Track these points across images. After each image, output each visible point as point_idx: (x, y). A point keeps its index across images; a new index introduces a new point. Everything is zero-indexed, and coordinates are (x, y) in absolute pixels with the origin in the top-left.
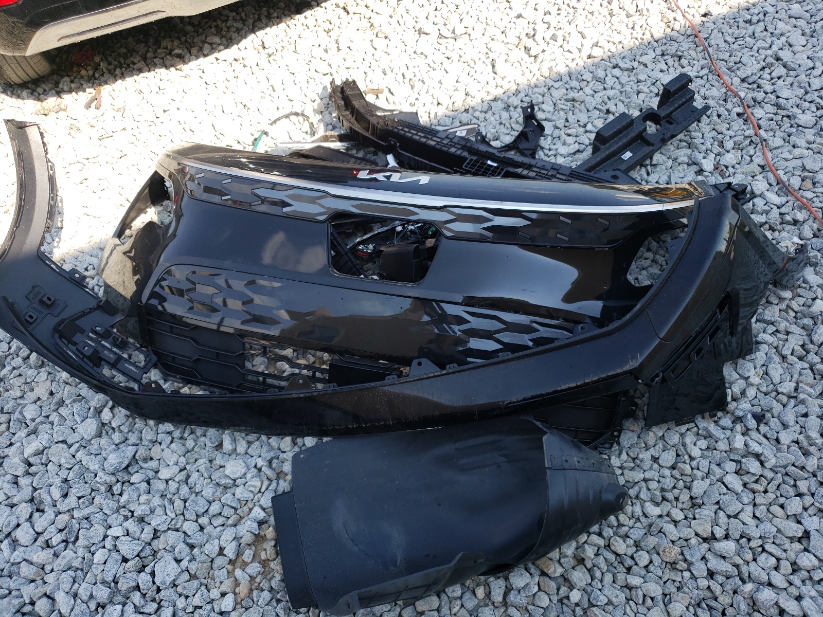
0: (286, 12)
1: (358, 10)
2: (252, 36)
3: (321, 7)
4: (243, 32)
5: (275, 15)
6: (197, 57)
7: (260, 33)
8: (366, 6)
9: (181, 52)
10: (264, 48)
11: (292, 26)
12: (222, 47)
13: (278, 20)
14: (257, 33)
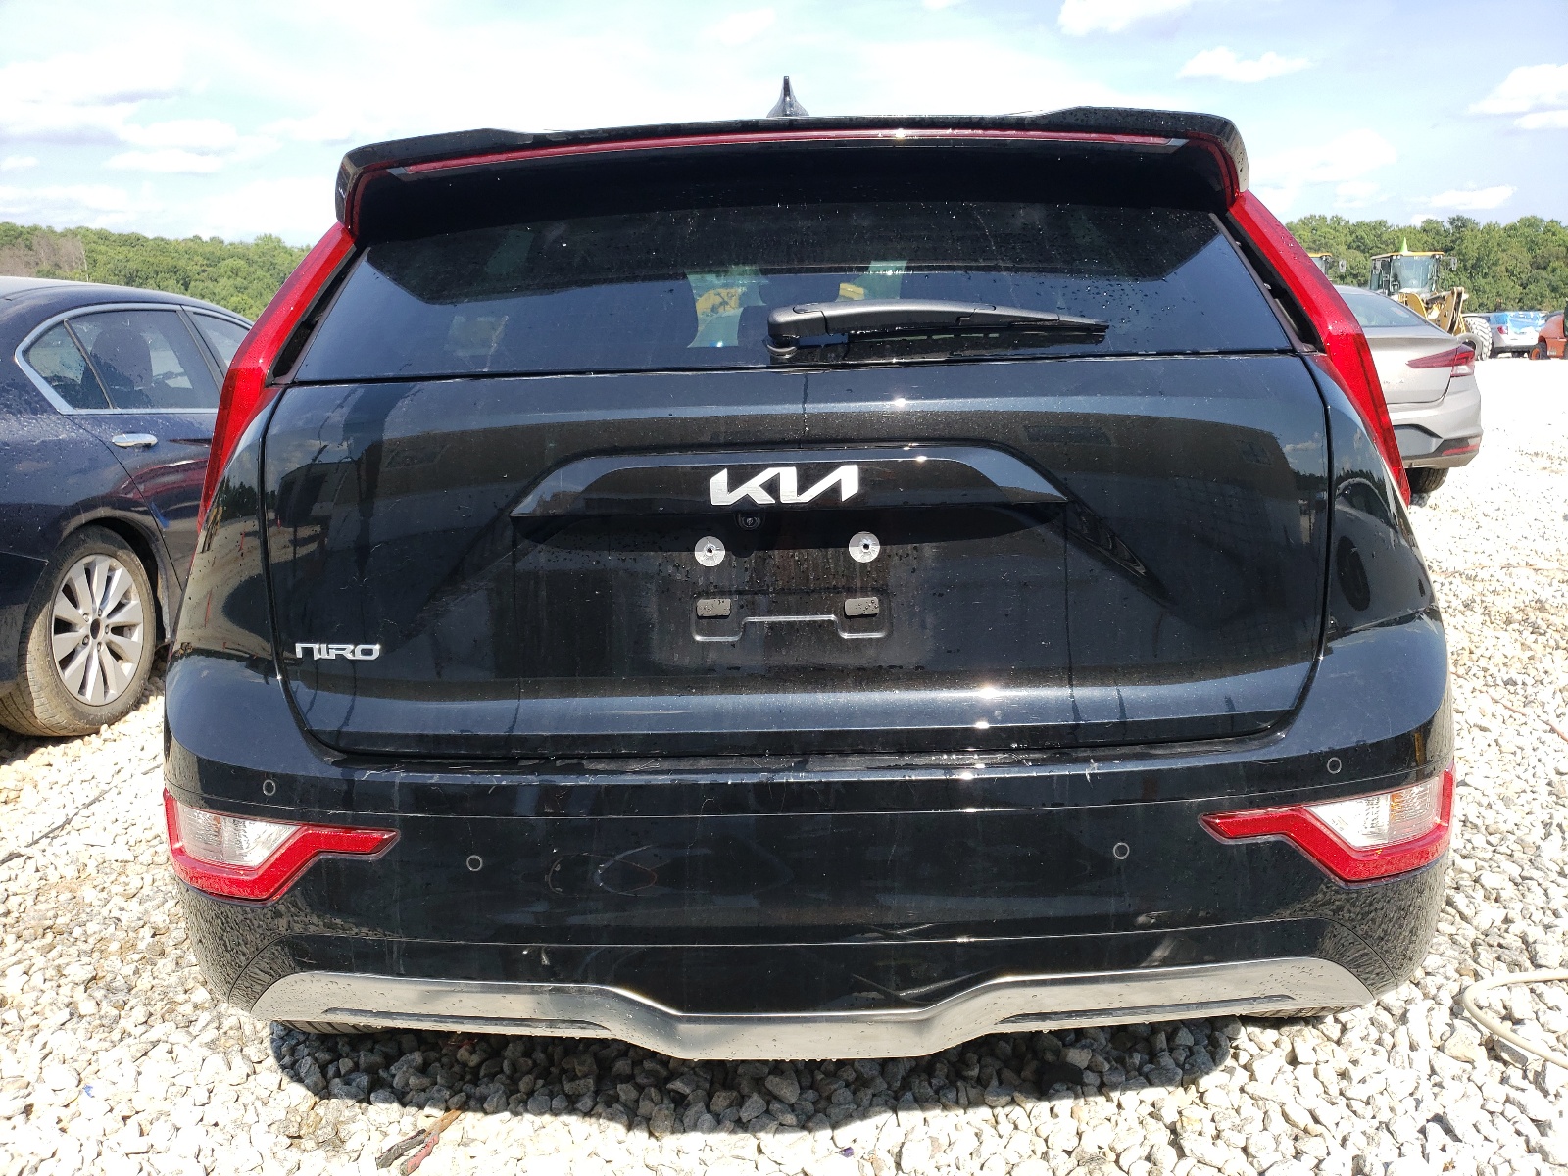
0: (1007, 1074)
1: (1217, 1154)
2: (886, 1118)
3: (1109, 1099)
4: (866, 1095)
5: (975, 1072)
6: (718, 1124)
7: (911, 1118)
8: (1245, 1149)
9: (687, 1090)
10: (898, 1166)
11: (1005, 1127)
12: (790, 1119)
13: (973, 1093)
14: (902, 1115)
